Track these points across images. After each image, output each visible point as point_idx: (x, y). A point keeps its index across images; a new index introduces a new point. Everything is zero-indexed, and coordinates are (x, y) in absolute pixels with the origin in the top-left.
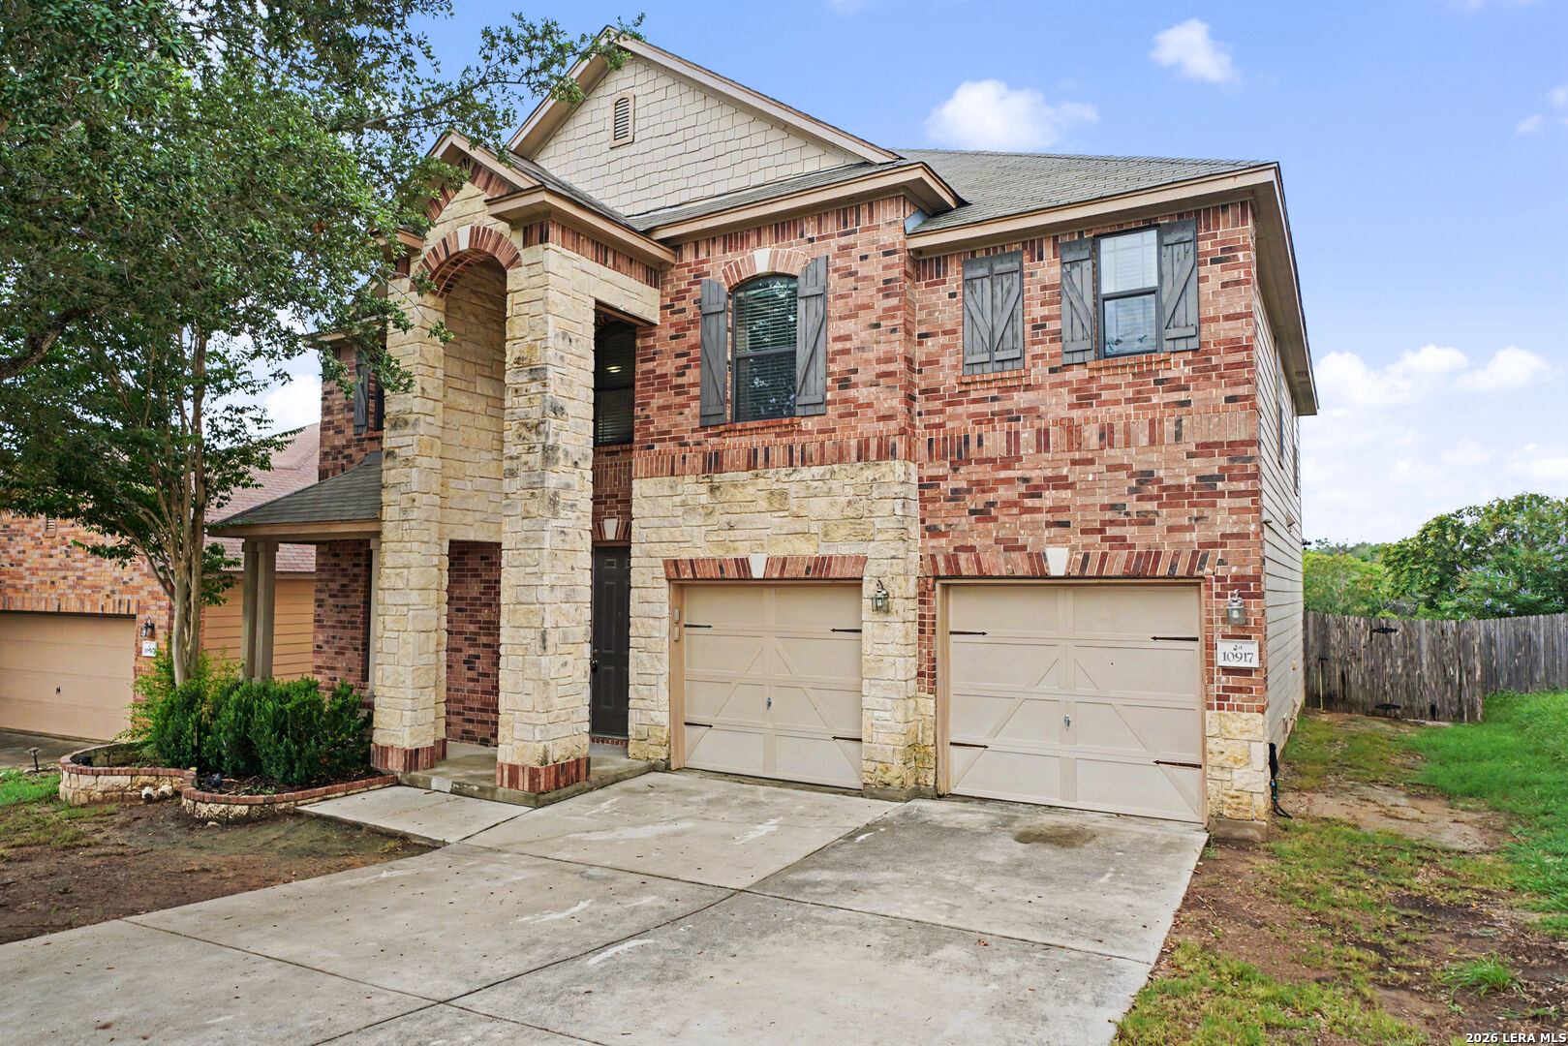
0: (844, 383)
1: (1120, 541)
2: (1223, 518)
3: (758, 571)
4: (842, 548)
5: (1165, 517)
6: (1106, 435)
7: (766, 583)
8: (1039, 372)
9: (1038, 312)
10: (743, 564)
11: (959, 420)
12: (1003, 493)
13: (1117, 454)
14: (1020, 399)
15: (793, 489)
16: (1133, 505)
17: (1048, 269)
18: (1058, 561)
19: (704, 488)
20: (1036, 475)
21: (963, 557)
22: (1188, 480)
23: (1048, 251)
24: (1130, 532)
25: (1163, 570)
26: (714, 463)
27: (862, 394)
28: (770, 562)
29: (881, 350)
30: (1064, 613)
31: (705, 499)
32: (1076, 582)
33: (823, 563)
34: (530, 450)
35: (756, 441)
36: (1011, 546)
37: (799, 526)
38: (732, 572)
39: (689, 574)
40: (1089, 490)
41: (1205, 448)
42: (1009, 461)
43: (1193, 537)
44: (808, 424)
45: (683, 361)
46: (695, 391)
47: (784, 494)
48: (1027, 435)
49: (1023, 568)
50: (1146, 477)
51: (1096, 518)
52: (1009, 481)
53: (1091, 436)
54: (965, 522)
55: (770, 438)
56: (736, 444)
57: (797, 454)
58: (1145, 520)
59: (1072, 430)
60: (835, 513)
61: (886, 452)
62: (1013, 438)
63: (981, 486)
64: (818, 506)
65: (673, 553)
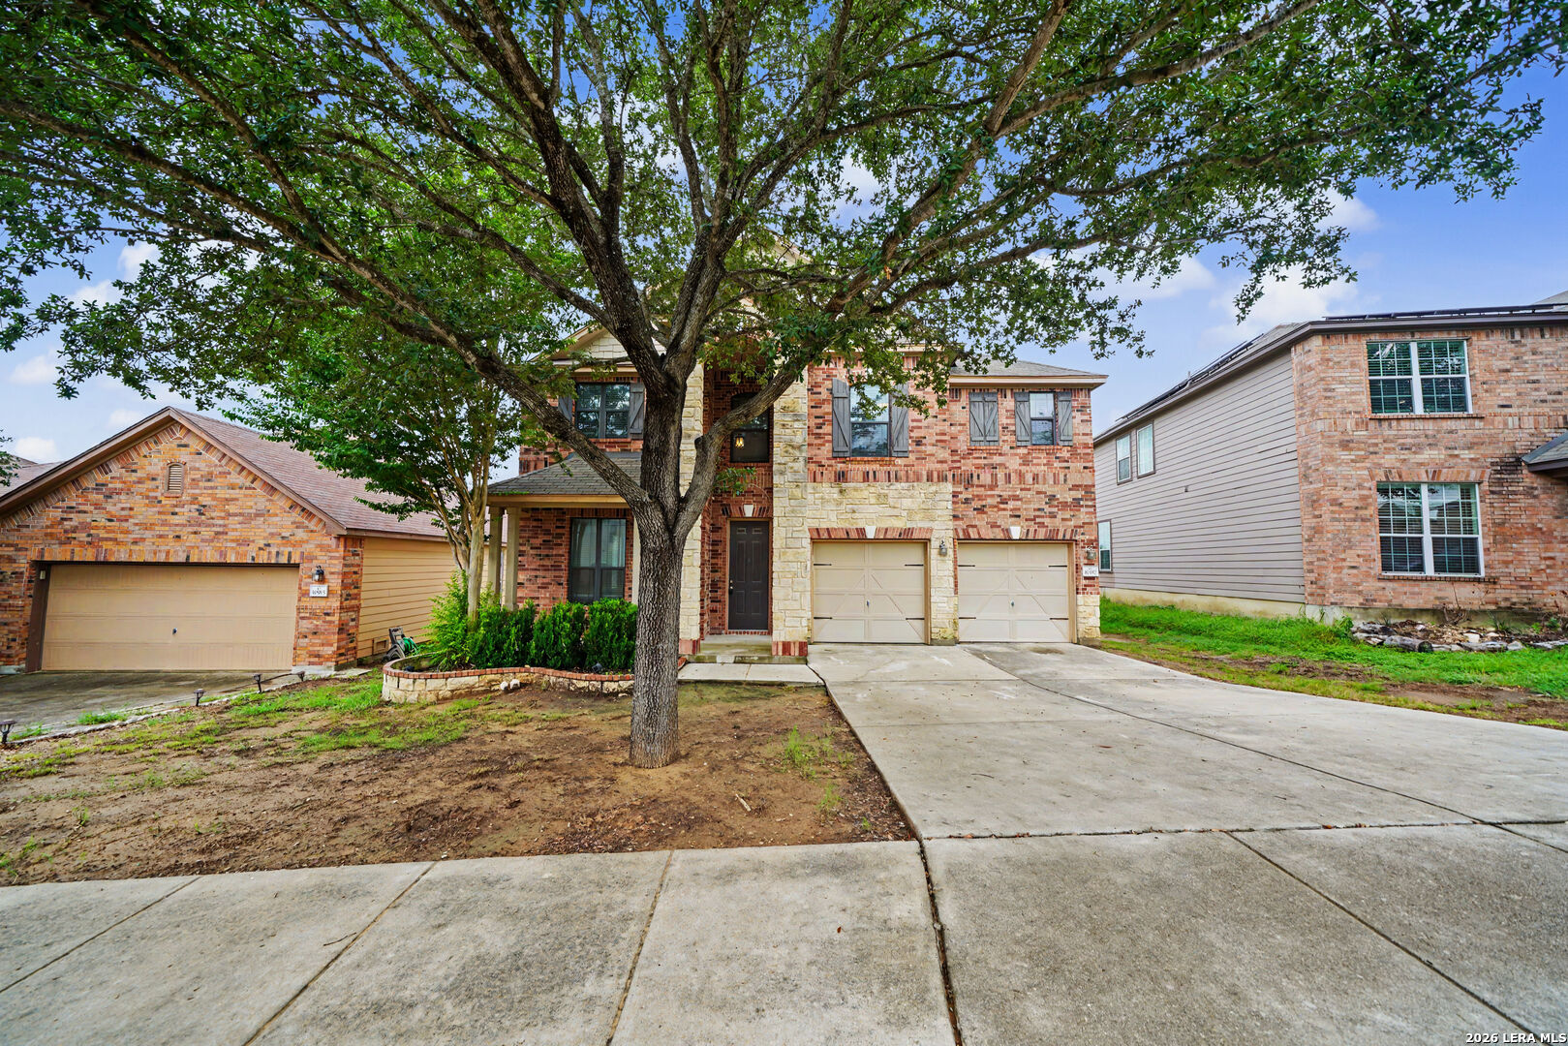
0: (918, 443)
1: (1042, 525)
2: (1083, 516)
3: (870, 535)
4: (918, 524)
5: (1060, 515)
6: (1035, 478)
7: (875, 541)
8: (1006, 448)
9: (1005, 421)
10: (861, 531)
11: (968, 466)
12: (990, 501)
13: (1039, 487)
14: (997, 459)
15: (891, 493)
16: (1047, 509)
17: (1009, 403)
18: (1016, 533)
19: (836, 490)
20: (1005, 494)
21: (970, 530)
22: (1070, 500)
23: (1009, 393)
24: (1047, 521)
25: (1060, 537)
26: (841, 477)
27: (929, 449)
28: (878, 530)
29: (938, 429)
30: (1011, 557)
31: (836, 496)
32: (1024, 542)
33: (910, 530)
34: (796, 460)
35: (867, 467)
36: (994, 525)
37: (895, 512)
38: (854, 535)
39: (826, 536)
40: (1029, 502)
41: (1076, 487)
42: (992, 487)
43: (1072, 523)
44: (899, 461)
45: (821, 421)
46: (829, 438)
47: (886, 496)
48: (1001, 476)
49: (1001, 536)
50: (1052, 497)
51: (1032, 514)
52: (992, 496)
53: (1029, 478)
54: (971, 513)
55: (876, 467)
56: (856, 469)
57: (893, 476)
58: (1053, 516)
59: (1021, 475)
60: (915, 506)
61: (942, 478)
62: (994, 477)
63: (979, 497)
64: (907, 503)
65: (815, 524)
